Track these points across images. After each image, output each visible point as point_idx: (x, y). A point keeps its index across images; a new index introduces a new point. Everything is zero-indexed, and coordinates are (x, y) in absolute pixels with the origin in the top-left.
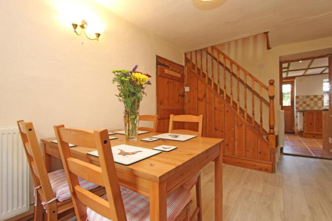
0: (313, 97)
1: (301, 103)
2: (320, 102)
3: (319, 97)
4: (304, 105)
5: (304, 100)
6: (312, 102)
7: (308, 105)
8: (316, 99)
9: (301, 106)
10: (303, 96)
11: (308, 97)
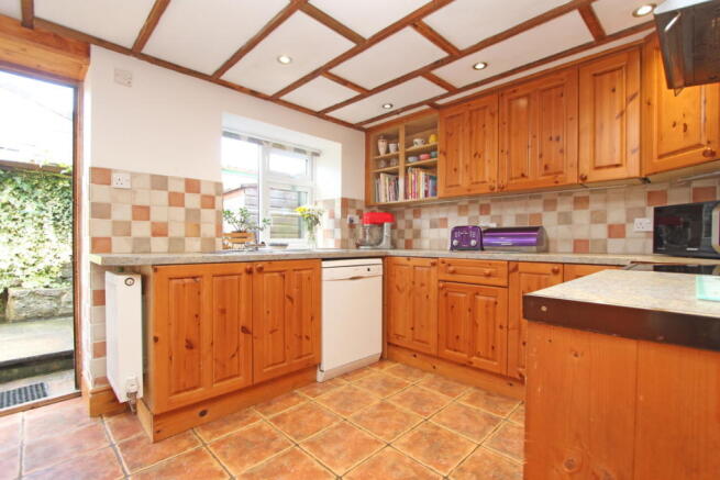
0: (180, 188)
1: (122, 213)
2: (208, 215)
3: (205, 190)
4: (142, 229)
5: (141, 200)
6: (179, 213)
7: (160, 231)
8: (192, 201)
9: (124, 229)
10: (134, 175)
11: (159, 182)
